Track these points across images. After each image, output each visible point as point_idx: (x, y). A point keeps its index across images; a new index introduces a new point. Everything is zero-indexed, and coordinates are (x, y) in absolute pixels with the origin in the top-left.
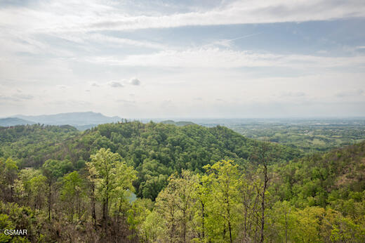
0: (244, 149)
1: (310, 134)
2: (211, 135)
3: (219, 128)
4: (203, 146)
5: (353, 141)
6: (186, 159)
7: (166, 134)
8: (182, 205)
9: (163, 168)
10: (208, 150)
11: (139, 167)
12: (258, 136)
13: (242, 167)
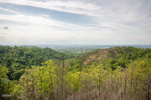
0: (57, 56)
1: (77, 50)
2: (44, 51)
3: (47, 48)
4: (41, 56)
5: (88, 52)
6: (33, 61)
7: (23, 51)
8: (32, 80)
9: (22, 66)
10: (43, 57)
11: (10, 67)
12: (61, 51)
13: (56, 62)
